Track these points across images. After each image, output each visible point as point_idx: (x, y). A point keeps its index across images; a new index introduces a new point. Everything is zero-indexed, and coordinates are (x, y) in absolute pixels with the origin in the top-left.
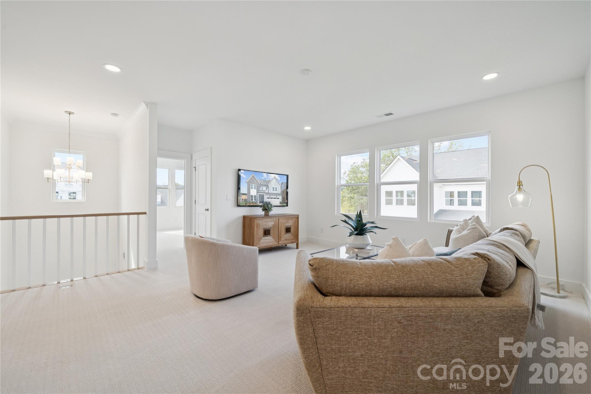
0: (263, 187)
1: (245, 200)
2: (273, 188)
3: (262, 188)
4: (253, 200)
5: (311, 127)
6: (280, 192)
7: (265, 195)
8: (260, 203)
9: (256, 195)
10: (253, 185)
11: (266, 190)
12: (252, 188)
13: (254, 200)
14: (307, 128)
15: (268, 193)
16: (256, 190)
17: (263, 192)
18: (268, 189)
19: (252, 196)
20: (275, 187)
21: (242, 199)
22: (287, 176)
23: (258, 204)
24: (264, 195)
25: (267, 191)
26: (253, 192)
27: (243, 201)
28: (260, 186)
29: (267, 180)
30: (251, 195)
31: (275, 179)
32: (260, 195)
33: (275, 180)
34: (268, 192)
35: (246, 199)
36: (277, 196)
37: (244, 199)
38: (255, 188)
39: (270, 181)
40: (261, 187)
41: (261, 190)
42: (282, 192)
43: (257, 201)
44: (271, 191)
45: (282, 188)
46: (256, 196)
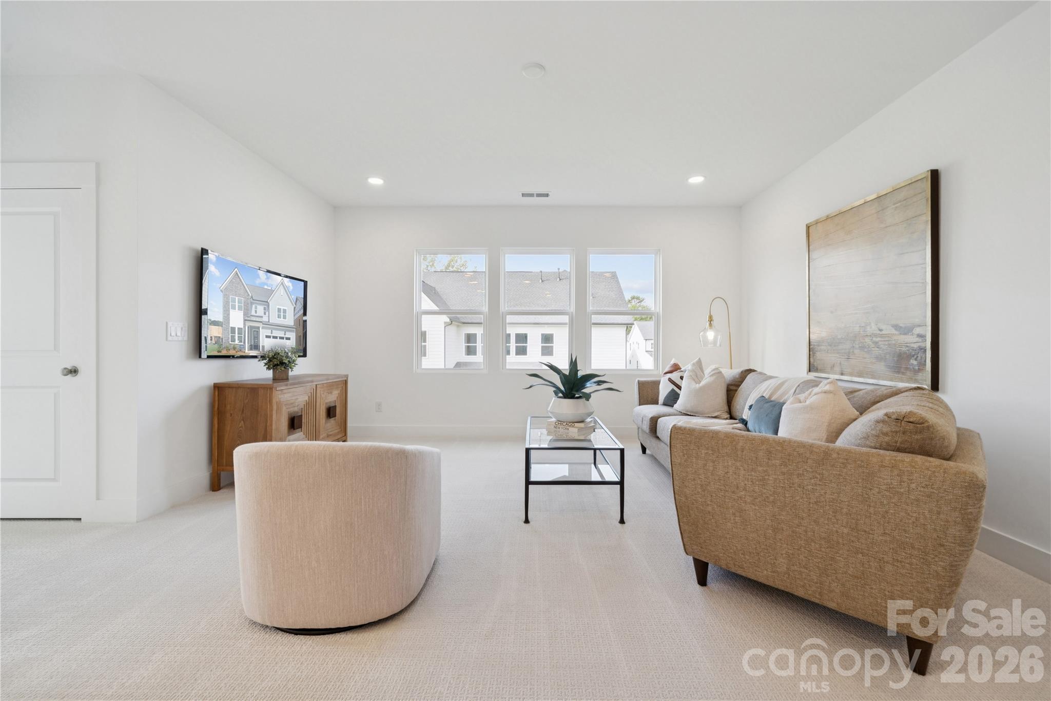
0: (258, 307)
1: (218, 340)
2: (279, 310)
3: (256, 308)
4: (234, 341)
5: (384, 181)
6: (292, 323)
7: (261, 329)
8: (251, 349)
9: (242, 326)
10: (237, 298)
11: (265, 314)
12: (234, 308)
13: (237, 342)
14: (376, 181)
15: (268, 324)
16: (241, 314)
17: (257, 319)
18: (267, 313)
19: (233, 329)
20: (282, 308)
21: (211, 337)
22: (305, 283)
23: (247, 351)
24: (258, 328)
25: (265, 319)
26: (237, 319)
27: (213, 342)
28: (252, 304)
29: (266, 287)
30: (231, 325)
31: (283, 286)
32: (250, 328)
33: (282, 290)
34: (267, 321)
35: (219, 337)
36: (287, 333)
37: (215, 337)
38: (240, 309)
39: (272, 291)
40: (254, 306)
41: (253, 313)
42: (297, 321)
43: (245, 343)
44: (274, 319)
45: (296, 312)
46: (242, 328)
